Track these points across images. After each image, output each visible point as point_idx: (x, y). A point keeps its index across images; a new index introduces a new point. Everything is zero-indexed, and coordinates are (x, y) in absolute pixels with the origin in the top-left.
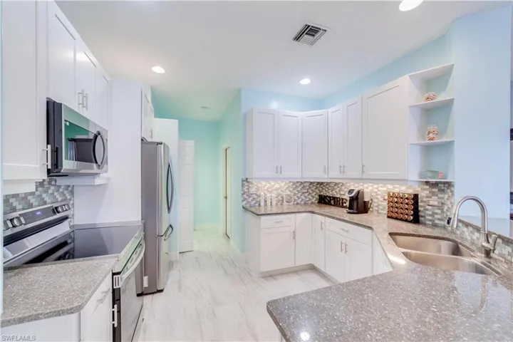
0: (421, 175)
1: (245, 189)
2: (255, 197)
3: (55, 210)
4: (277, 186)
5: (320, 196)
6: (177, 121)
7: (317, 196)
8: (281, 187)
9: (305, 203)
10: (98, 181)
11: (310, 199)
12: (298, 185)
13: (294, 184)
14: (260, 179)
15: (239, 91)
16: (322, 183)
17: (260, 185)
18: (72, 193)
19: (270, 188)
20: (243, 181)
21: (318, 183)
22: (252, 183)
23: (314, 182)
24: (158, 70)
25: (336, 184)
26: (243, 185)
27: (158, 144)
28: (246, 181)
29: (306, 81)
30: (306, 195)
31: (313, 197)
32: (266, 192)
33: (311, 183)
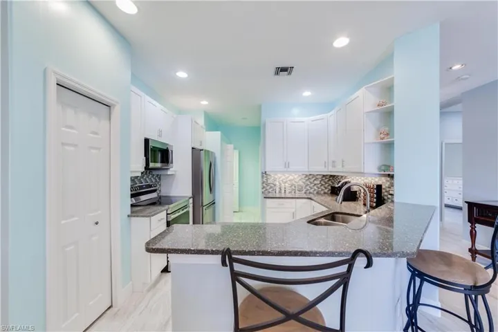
0: (379, 169)
1: (265, 179)
2: (272, 185)
3: (150, 186)
4: (291, 177)
5: (332, 187)
6: (219, 132)
7: (330, 187)
8: (294, 178)
9: (317, 193)
10: (169, 173)
11: (322, 190)
12: (311, 177)
13: (307, 176)
14: (276, 172)
15: (260, 107)
16: (334, 176)
17: (276, 177)
18: (160, 179)
19: (285, 179)
20: (262, 173)
21: (331, 176)
22: (270, 175)
23: (327, 175)
24: (205, 103)
25: (342, 177)
26: (263, 177)
27: (201, 150)
28: (265, 174)
29: (307, 94)
30: (319, 186)
31: (326, 188)
32: (281, 182)
33: (324, 176)
